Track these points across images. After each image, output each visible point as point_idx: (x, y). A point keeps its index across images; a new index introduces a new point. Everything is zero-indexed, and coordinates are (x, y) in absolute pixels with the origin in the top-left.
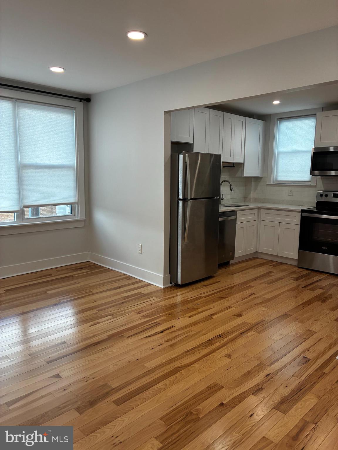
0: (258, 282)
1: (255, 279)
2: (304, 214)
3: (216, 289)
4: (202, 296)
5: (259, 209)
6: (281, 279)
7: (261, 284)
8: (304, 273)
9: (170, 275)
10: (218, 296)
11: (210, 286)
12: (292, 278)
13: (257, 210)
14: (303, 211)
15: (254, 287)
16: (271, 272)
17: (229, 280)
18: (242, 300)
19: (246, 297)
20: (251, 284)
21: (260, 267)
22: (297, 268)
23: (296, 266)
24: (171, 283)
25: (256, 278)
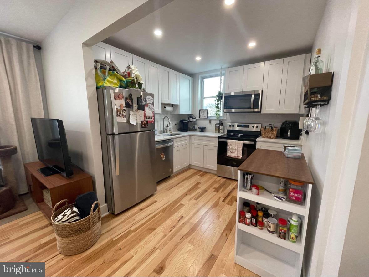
0: (188, 197)
1: (186, 195)
2: (220, 140)
3: (151, 213)
4: (132, 229)
5: (190, 136)
6: (206, 191)
7: (190, 200)
8: (222, 182)
9: (107, 204)
10: (147, 228)
11: (146, 209)
12: (213, 188)
13: (189, 137)
14: (219, 137)
15: (184, 205)
16: (198, 183)
17: (165, 198)
18: (171, 231)
19: (174, 225)
20: (182, 202)
21: (191, 177)
22: (216, 177)
23: (216, 175)
24: (108, 211)
25: (186, 192)
